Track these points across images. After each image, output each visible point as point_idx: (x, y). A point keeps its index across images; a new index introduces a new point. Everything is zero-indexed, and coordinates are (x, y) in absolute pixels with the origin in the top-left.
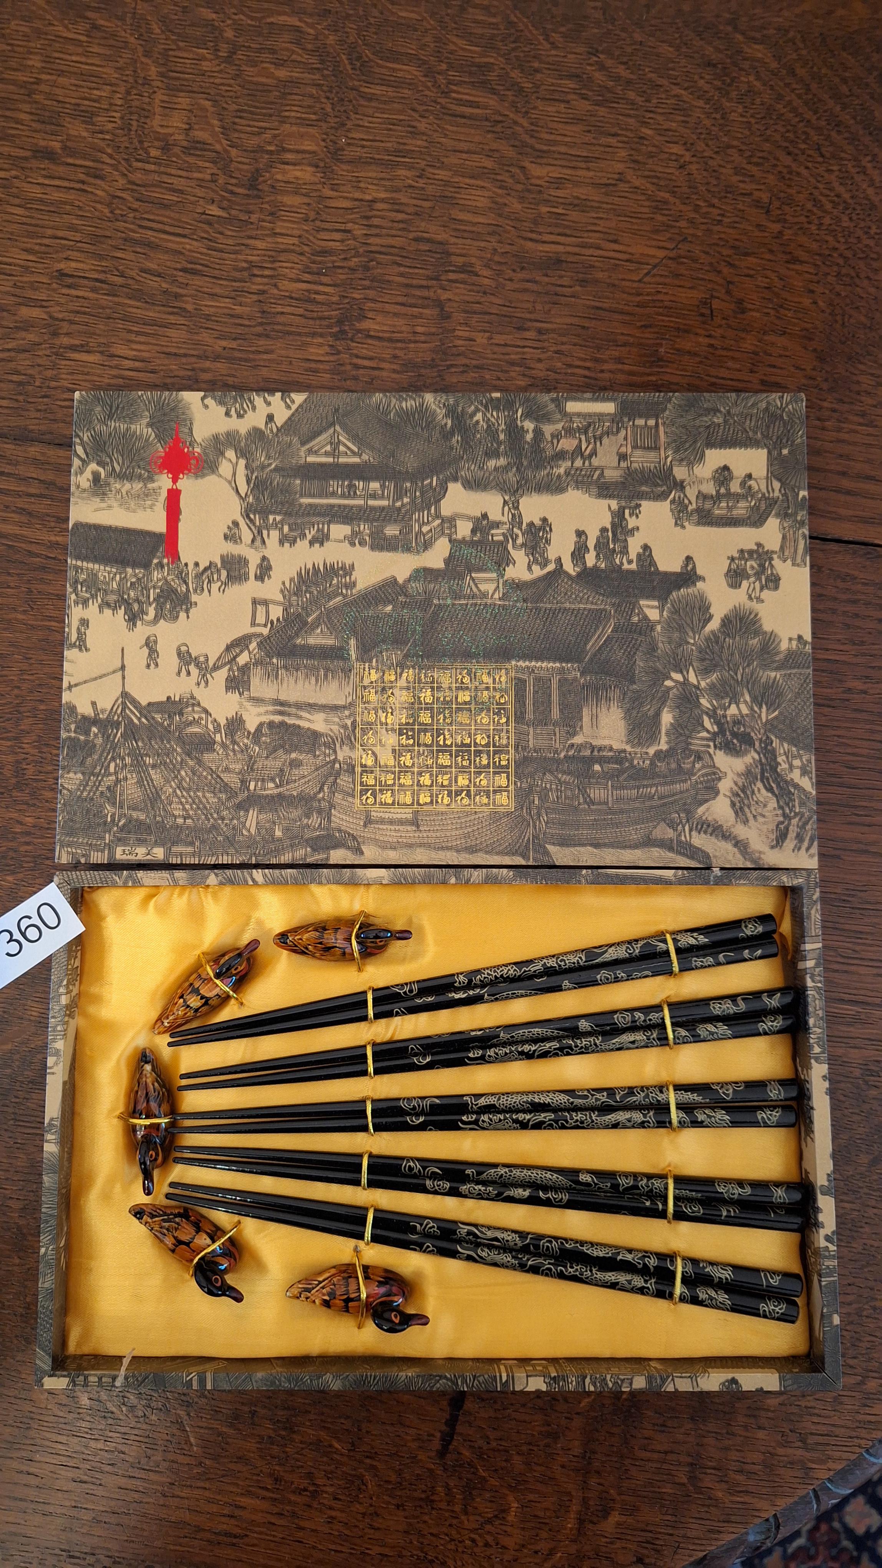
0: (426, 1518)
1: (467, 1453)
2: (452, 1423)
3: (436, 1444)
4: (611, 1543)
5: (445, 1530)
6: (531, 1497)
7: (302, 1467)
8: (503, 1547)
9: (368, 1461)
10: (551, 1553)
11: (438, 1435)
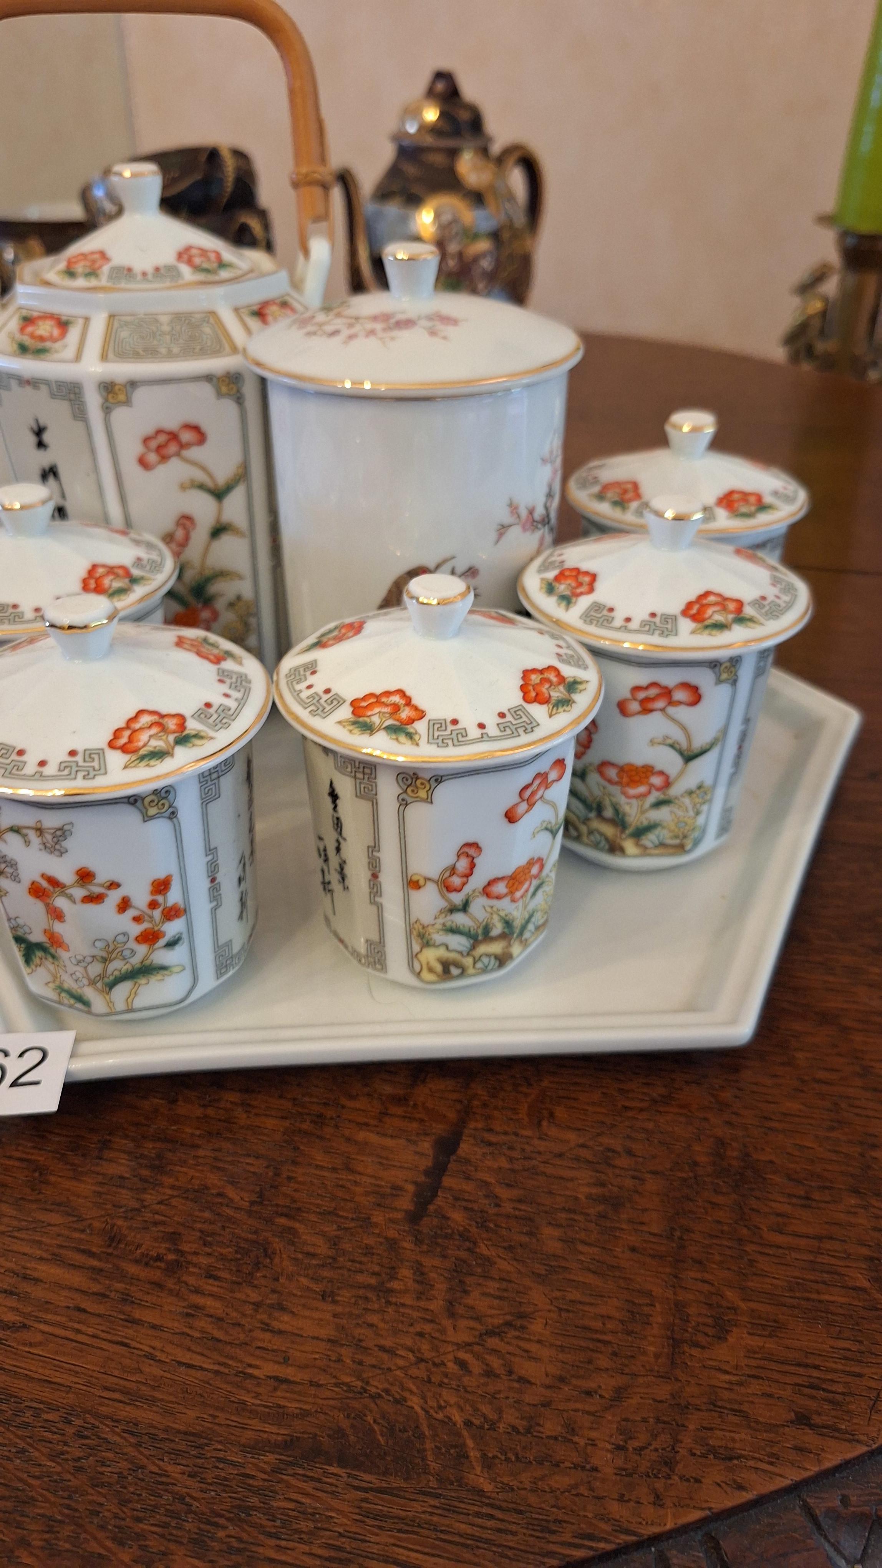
0: (374, 1319)
1: (458, 1217)
2: (438, 1170)
3: (405, 1203)
4: (740, 1384)
5: (409, 1342)
6: (575, 1295)
7: (163, 1223)
8: (521, 1380)
9: (282, 1221)
10: (619, 1395)
11: (411, 1188)
